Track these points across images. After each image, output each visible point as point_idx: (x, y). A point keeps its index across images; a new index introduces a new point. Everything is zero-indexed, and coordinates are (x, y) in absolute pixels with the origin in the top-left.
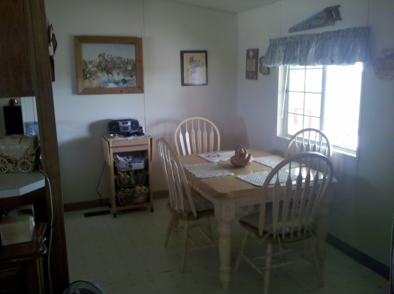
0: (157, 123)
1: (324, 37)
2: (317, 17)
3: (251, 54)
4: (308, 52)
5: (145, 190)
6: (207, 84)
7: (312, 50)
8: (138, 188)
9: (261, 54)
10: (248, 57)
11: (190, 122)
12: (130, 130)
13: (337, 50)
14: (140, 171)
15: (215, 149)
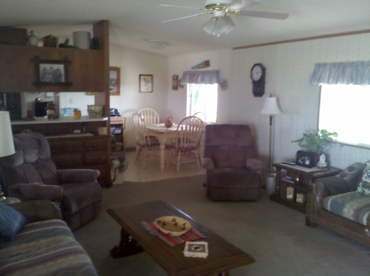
0: (126, 111)
1: (204, 73)
2: (201, 64)
3: (175, 77)
4: (197, 79)
5: (121, 144)
6: (152, 92)
7: (199, 78)
8: (117, 143)
9: (180, 78)
10: (173, 79)
11: (144, 111)
12: (114, 114)
13: (208, 78)
14: (119, 134)
15: (157, 123)
